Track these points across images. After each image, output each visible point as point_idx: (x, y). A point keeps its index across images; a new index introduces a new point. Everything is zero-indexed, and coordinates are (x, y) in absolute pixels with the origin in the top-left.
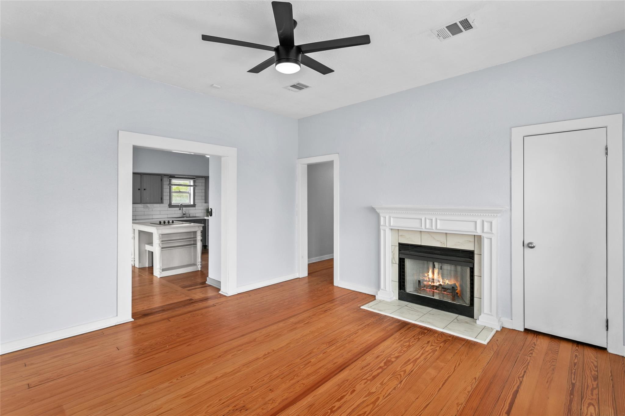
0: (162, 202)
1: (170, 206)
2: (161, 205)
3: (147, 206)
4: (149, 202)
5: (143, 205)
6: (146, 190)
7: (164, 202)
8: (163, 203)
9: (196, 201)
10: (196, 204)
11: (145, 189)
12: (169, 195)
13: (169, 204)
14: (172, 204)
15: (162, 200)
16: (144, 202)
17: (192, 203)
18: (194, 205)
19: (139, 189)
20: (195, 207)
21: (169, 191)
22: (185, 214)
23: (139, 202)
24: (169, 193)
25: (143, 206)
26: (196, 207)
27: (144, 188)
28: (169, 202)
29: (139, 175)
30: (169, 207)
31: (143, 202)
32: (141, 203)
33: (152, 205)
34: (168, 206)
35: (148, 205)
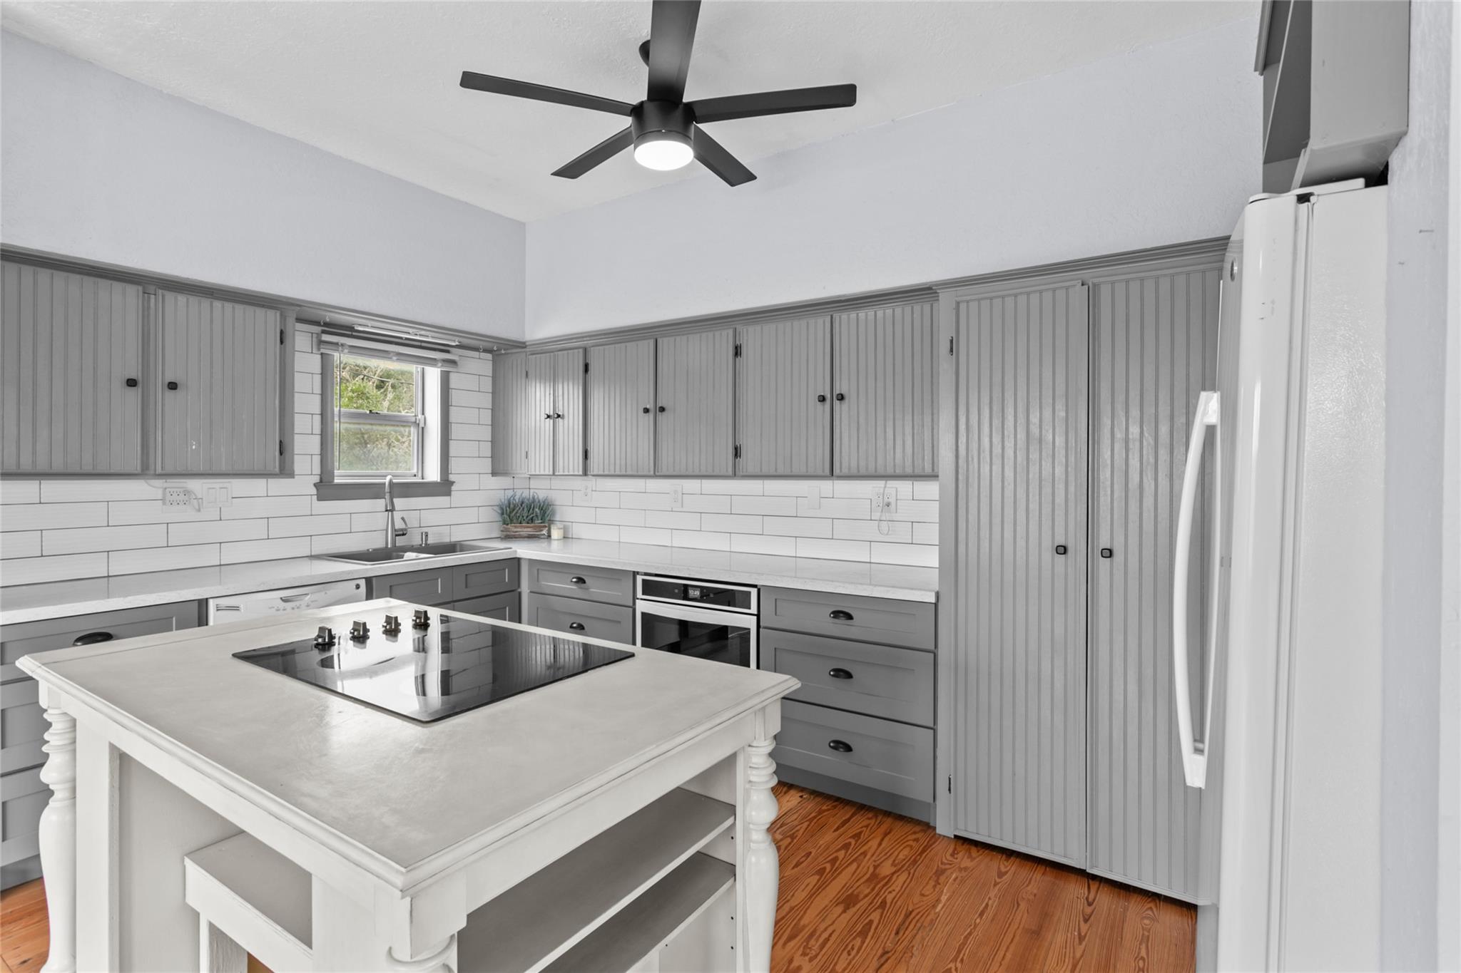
0: (285, 470)
1: (327, 489)
2: (278, 485)
3: (187, 492)
4: (202, 469)
5: (159, 483)
6: (178, 394)
7: (297, 470)
8: (291, 475)
9: (454, 465)
10: (452, 478)
11: (173, 386)
12: (317, 429)
13: (317, 479)
14: (337, 481)
15: (287, 454)
16: (169, 469)
17: (433, 474)
18: (444, 487)
19: (132, 383)
20: (448, 493)
21: (318, 411)
22: (403, 533)
23: (136, 466)
24: (317, 419)
25: (159, 495)
26: (453, 493)
27: (169, 378)
28: (317, 470)
29: (132, 291)
30: (320, 498)
31: (159, 471)
32: (144, 471)
33: (217, 483)
34: (314, 491)
35: (195, 485)
